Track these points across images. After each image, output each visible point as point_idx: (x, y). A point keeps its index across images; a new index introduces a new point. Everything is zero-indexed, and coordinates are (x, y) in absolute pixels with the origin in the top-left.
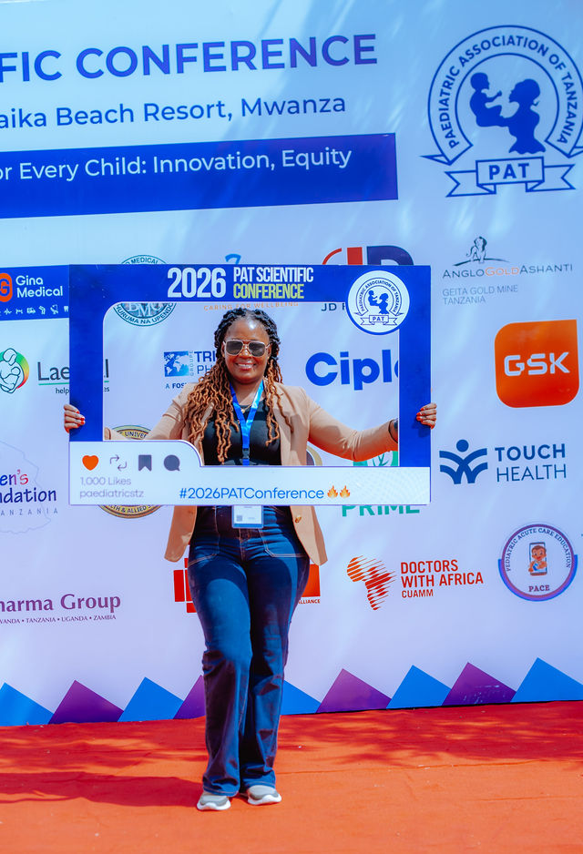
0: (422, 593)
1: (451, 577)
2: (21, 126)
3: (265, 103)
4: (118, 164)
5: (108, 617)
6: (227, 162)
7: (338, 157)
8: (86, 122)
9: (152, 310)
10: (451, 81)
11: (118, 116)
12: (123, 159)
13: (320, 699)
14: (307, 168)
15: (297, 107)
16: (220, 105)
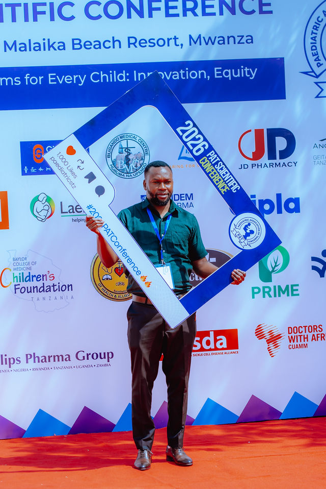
0: (301, 346)
1: (319, 336)
2: (49, 50)
3: (204, 38)
4: (111, 75)
5: (105, 365)
6: (180, 74)
7: (249, 72)
8: (91, 48)
9: (133, 168)
10: (318, 26)
11: (111, 44)
12: (115, 72)
13: (239, 414)
14: (230, 79)
15: (224, 40)
16: (175, 38)
